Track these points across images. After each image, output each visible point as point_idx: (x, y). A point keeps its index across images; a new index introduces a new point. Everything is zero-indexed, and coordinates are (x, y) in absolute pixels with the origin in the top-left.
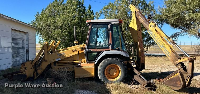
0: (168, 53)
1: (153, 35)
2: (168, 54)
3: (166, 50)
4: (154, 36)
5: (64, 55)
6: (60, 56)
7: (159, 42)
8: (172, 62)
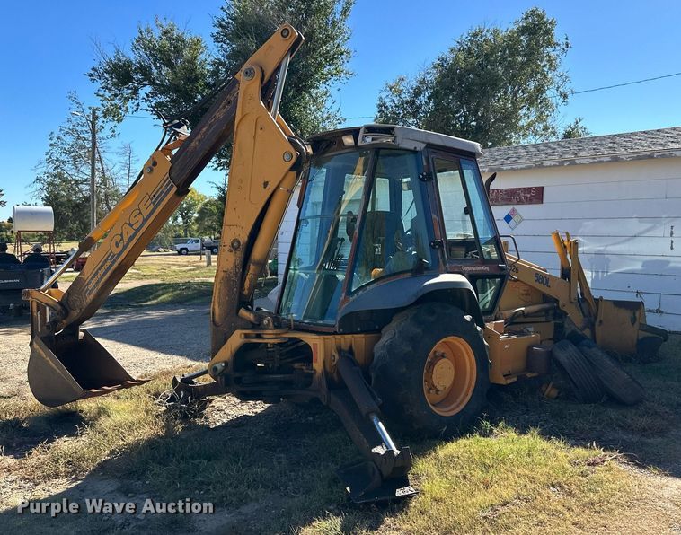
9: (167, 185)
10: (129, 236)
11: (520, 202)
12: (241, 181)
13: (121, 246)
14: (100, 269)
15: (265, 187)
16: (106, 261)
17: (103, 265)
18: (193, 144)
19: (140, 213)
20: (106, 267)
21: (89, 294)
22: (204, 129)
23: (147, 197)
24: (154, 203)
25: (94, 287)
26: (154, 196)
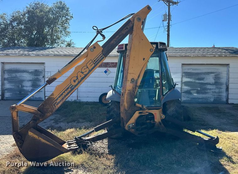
9: (101, 57)
10: (81, 77)
11: (110, 67)
12: (134, 57)
13: (77, 82)
14: (64, 92)
15: (144, 60)
16: (68, 89)
17: (66, 90)
18: (112, 42)
19: (87, 67)
20: (68, 91)
21: (57, 104)
22: (117, 37)
23: (91, 61)
24: (94, 64)
25: (61, 101)
26: (95, 61)
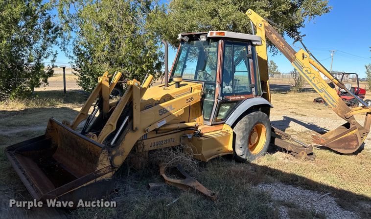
0: (333, 100)
1: (304, 70)
2: (333, 103)
3: (329, 96)
4: (306, 73)
5: (171, 112)
6: (163, 114)
7: (316, 83)
8: (339, 114)
